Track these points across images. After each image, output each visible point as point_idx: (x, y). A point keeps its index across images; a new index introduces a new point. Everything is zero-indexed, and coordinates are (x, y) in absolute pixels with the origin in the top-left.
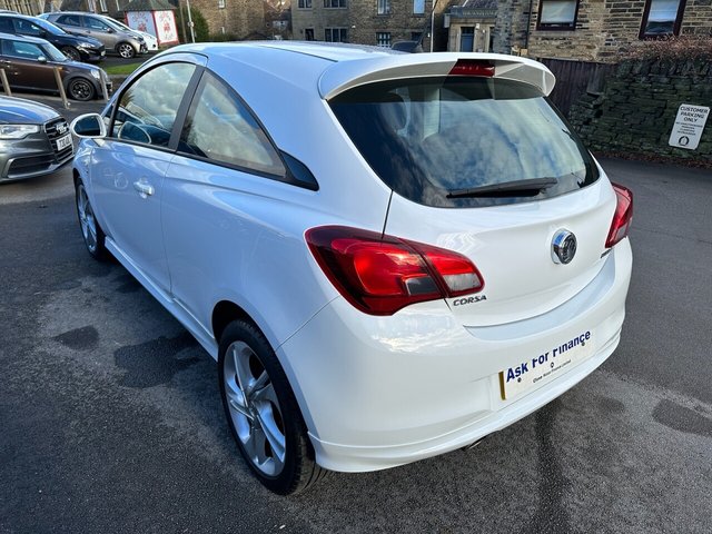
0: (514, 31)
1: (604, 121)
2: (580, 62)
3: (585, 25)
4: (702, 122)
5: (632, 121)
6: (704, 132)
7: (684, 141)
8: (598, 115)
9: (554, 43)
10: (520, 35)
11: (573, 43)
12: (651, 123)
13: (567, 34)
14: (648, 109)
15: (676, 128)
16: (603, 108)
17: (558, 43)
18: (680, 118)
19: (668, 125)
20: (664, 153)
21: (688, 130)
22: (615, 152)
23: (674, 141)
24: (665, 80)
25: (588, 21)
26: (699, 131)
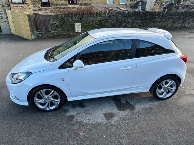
0: (4, 4)
1: (60, 29)
2: (46, 15)
3: (26, 3)
4: (80, 26)
5: (66, 28)
6: (81, 28)
7: (78, 31)
8: (58, 27)
9: (19, 8)
10: (7, 6)
11: (25, 8)
12: (70, 28)
13: (22, 5)
14: (69, 25)
15: (76, 28)
16: (58, 26)
17: (20, 8)
18: (76, 26)
19: (74, 28)
20: (75, 34)
21: (78, 28)
22: (65, 36)
23: (76, 31)
24: (71, 18)
25: (27, 2)
26: (80, 28)
